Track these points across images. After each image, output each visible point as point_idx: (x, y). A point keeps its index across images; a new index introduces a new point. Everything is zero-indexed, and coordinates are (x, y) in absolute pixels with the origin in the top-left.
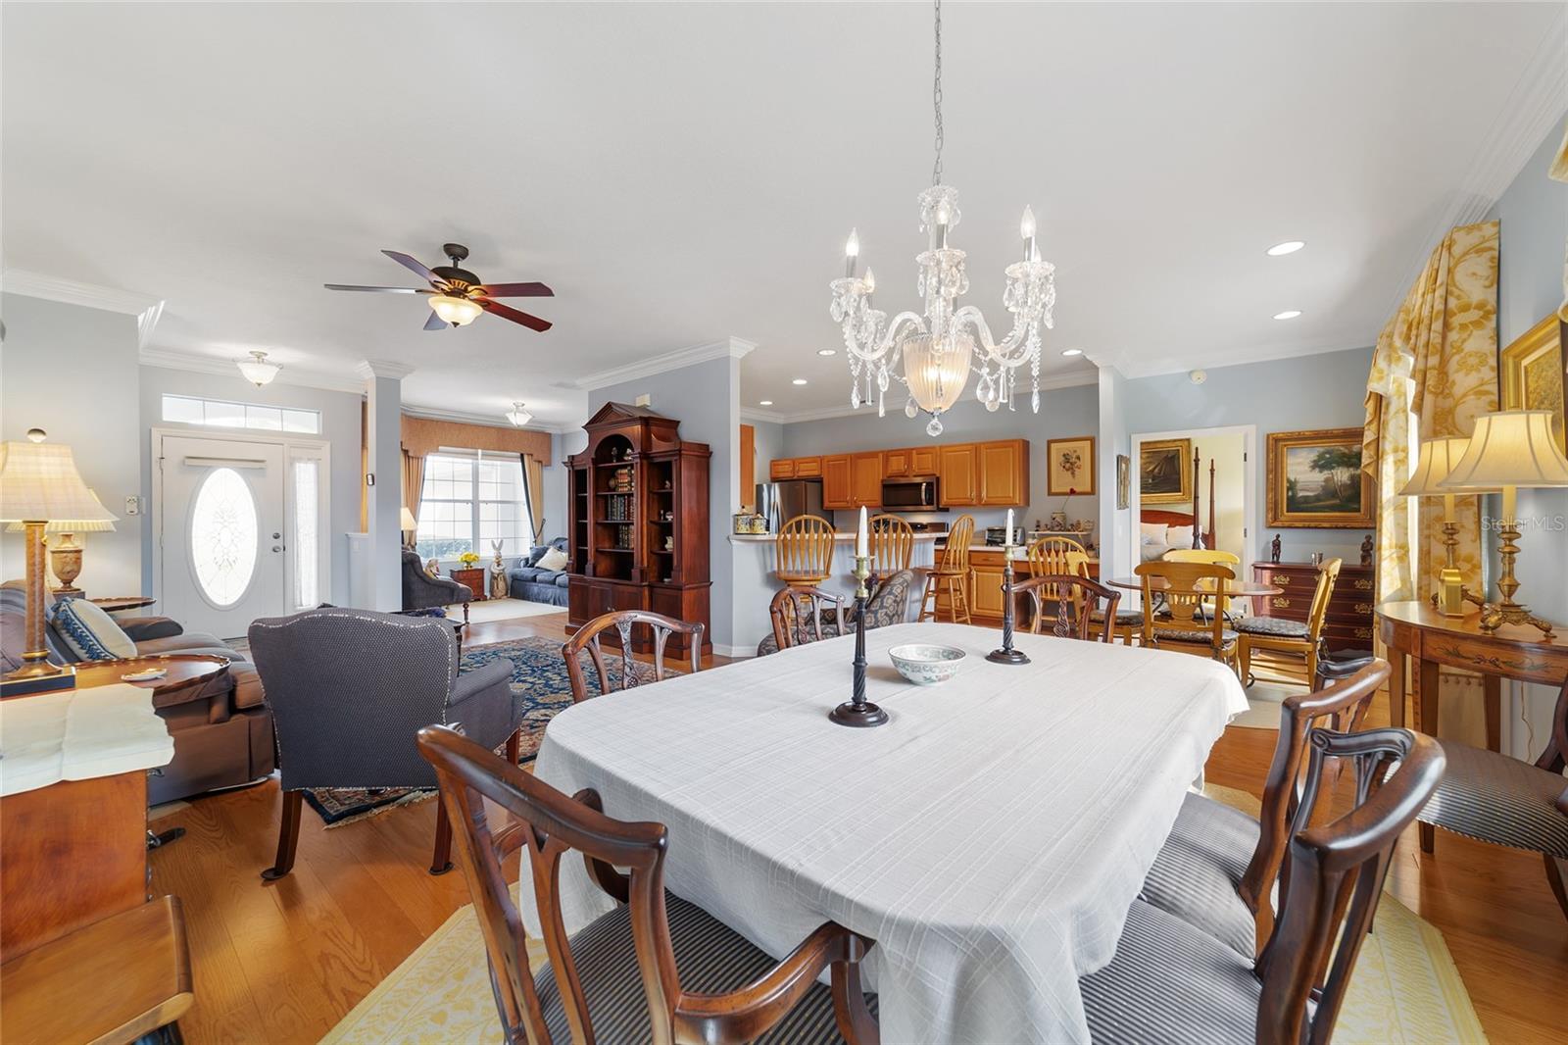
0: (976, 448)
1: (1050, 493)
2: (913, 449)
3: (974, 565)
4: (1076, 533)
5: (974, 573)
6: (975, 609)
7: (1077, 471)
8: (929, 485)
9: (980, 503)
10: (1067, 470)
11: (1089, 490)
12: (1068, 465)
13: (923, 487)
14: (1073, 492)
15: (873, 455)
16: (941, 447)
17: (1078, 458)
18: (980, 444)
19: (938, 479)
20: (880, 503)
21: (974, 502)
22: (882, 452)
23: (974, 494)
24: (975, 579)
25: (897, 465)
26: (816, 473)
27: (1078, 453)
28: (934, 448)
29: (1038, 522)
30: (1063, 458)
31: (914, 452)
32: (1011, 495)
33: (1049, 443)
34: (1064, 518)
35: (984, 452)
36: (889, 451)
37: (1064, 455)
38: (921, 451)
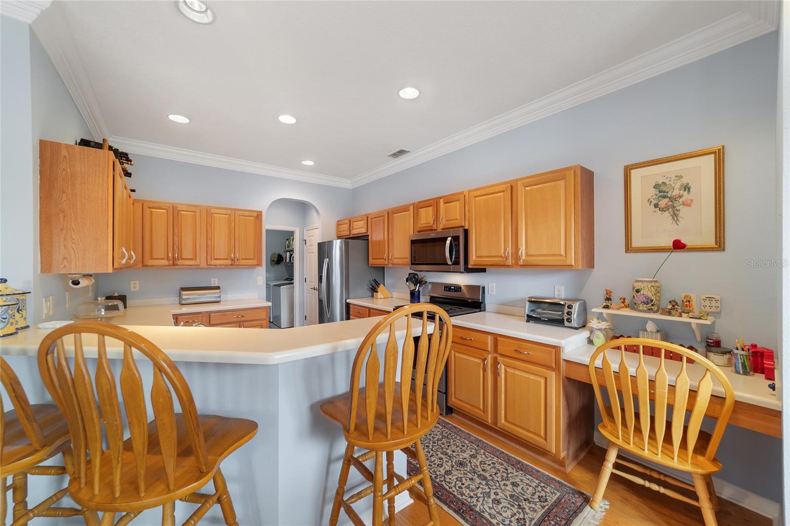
0: (512, 188)
1: (629, 248)
2: (441, 198)
3: (502, 355)
4: (685, 319)
5: (502, 368)
6: (503, 421)
7: (683, 211)
8: (456, 239)
9: (517, 264)
10: (662, 210)
11: (711, 241)
12: (663, 203)
13: (448, 242)
14: (678, 246)
15: (405, 209)
16: (469, 191)
17: (687, 188)
18: (517, 180)
19: (466, 232)
20: (409, 260)
21: (510, 262)
22: (414, 204)
23: (509, 250)
24: (503, 376)
25: (426, 217)
26: (363, 230)
27: (684, 181)
28: (462, 193)
29: (608, 292)
30: (654, 192)
31: (442, 200)
32: (563, 253)
33: (628, 170)
34: (658, 291)
35: (521, 192)
36: (419, 203)
37: (656, 186)
38: (448, 199)
